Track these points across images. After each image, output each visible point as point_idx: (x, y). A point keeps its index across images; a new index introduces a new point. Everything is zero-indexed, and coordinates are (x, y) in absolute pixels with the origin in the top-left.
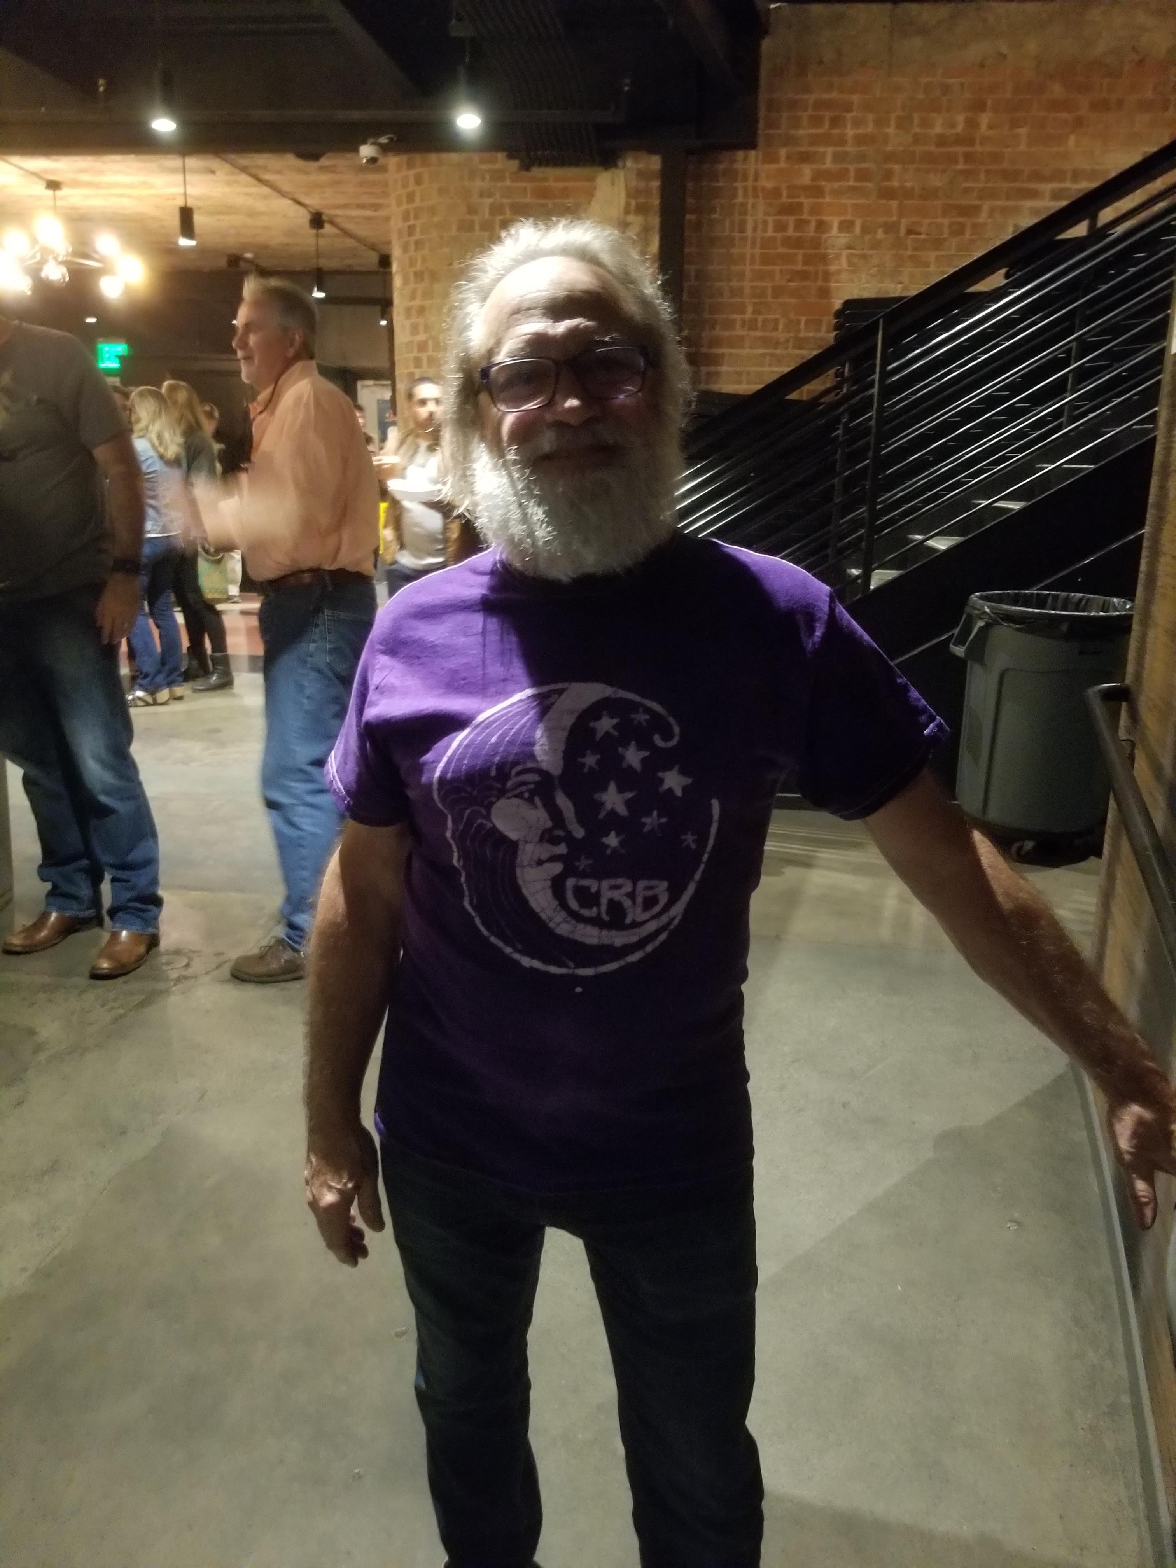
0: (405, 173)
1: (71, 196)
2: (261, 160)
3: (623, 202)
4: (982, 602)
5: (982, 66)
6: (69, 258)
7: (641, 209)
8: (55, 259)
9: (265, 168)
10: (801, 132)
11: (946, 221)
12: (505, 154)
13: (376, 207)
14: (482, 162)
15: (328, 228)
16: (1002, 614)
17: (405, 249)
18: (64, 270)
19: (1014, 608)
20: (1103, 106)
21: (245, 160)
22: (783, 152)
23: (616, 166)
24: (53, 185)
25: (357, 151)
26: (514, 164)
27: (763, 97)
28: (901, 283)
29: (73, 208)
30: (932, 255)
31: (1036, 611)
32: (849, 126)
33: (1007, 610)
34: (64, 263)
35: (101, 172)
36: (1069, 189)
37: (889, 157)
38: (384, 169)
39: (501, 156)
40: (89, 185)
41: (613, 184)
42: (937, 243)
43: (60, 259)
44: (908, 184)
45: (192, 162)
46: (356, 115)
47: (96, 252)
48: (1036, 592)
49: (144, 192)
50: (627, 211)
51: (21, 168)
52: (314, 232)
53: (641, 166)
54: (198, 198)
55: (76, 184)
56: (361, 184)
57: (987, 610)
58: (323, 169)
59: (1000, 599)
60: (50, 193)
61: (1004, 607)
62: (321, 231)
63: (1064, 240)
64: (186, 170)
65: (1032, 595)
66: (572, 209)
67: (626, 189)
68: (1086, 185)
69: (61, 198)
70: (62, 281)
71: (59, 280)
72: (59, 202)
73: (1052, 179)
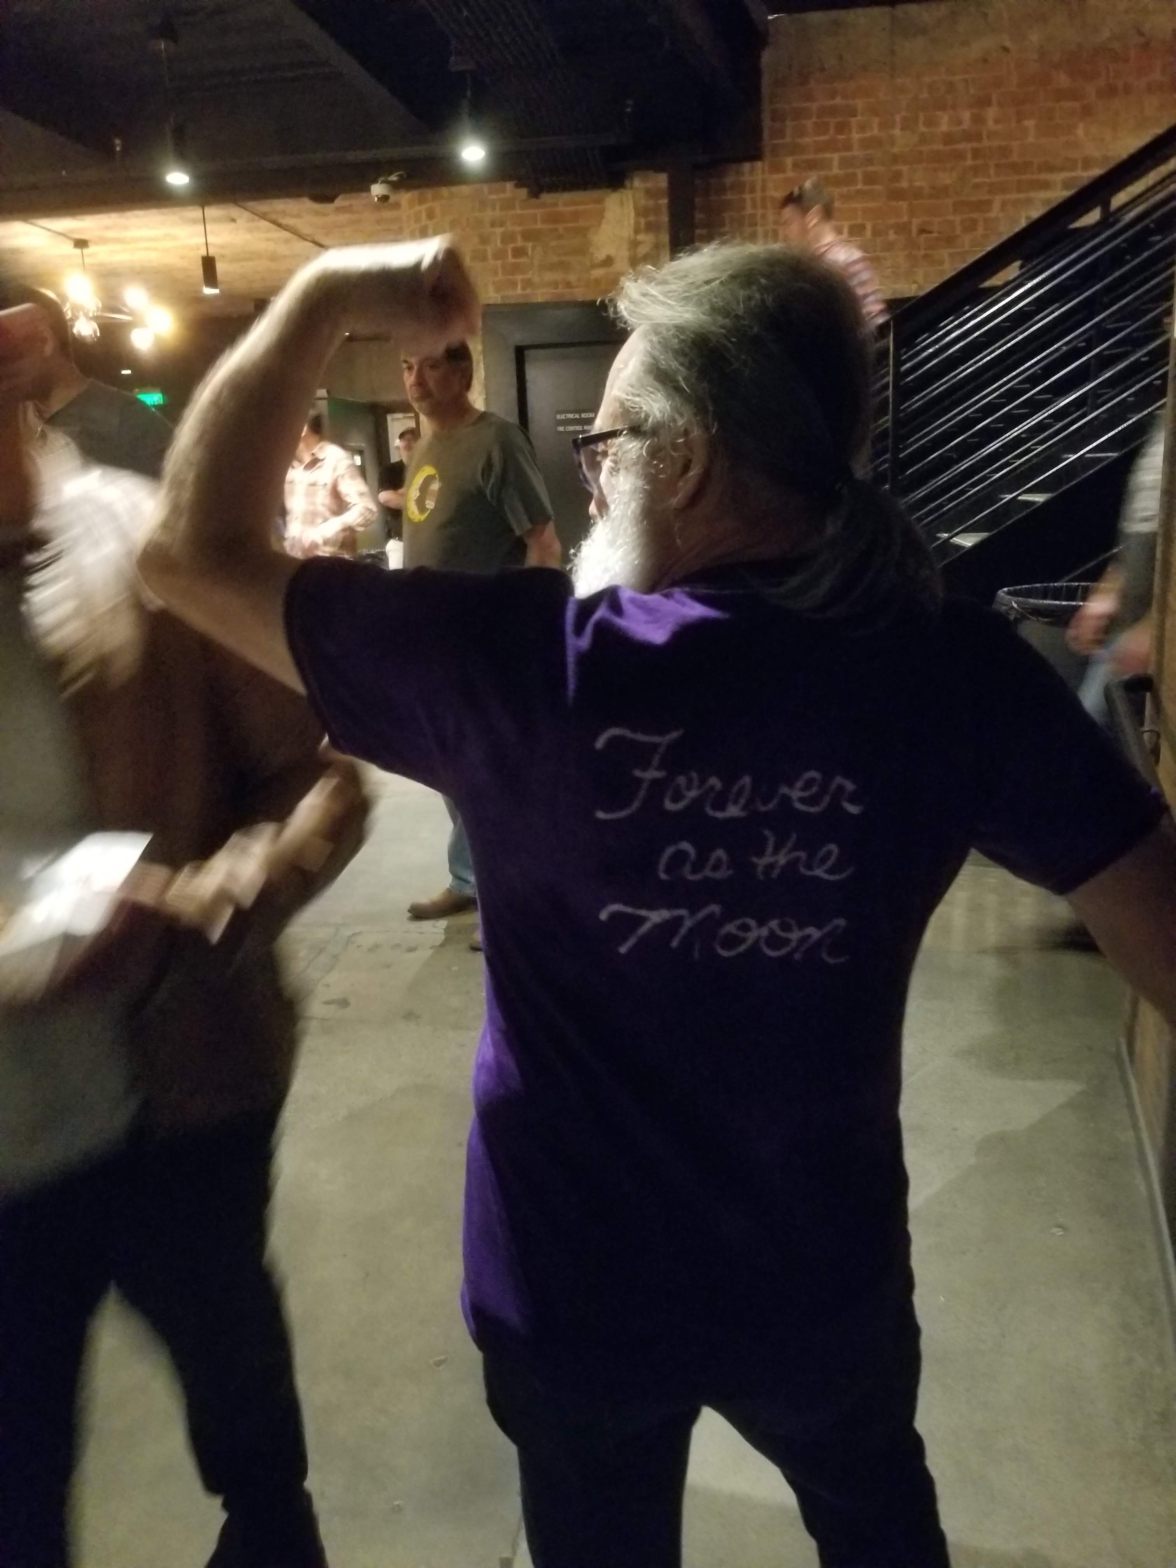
0: (418, 208)
1: (98, 253)
2: (279, 206)
3: (632, 222)
4: (1009, 597)
5: (985, 60)
6: (99, 313)
7: (651, 227)
8: (86, 315)
9: (284, 213)
10: (807, 140)
11: (958, 219)
12: (513, 183)
14: (490, 193)
16: (1029, 609)
18: (95, 326)
19: (1041, 601)
20: (1110, 92)
21: (264, 206)
22: (789, 161)
23: (624, 186)
24: (81, 244)
25: (368, 190)
26: (523, 192)
27: (767, 107)
28: (915, 282)
29: (101, 265)
30: (945, 253)
31: (1064, 603)
32: (854, 130)
33: (1036, 604)
34: (95, 318)
35: (126, 228)
36: (1078, 178)
37: (896, 159)
38: (397, 206)
39: (509, 185)
40: (115, 241)
41: (622, 205)
42: (950, 240)
43: (91, 315)
44: (917, 184)
45: (212, 212)
46: (364, 155)
47: (125, 305)
48: (1065, 584)
49: (169, 244)
50: (637, 231)
51: (49, 230)
53: (649, 185)
54: (222, 247)
55: (103, 241)
56: (378, 222)
57: (1015, 606)
58: (339, 210)
59: (1028, 594)
60: (78, 251)
61: (1032, 601)
63: (1076, 229)
64: (206, 221)
65: (1062, 587)
66: (583, 232)
67: (635, 208)
68: (1097, 172)
69: (89, 256)
70: (93, 336)
71: (91, 335)
72: (87, 260)
73: (1061, 169)
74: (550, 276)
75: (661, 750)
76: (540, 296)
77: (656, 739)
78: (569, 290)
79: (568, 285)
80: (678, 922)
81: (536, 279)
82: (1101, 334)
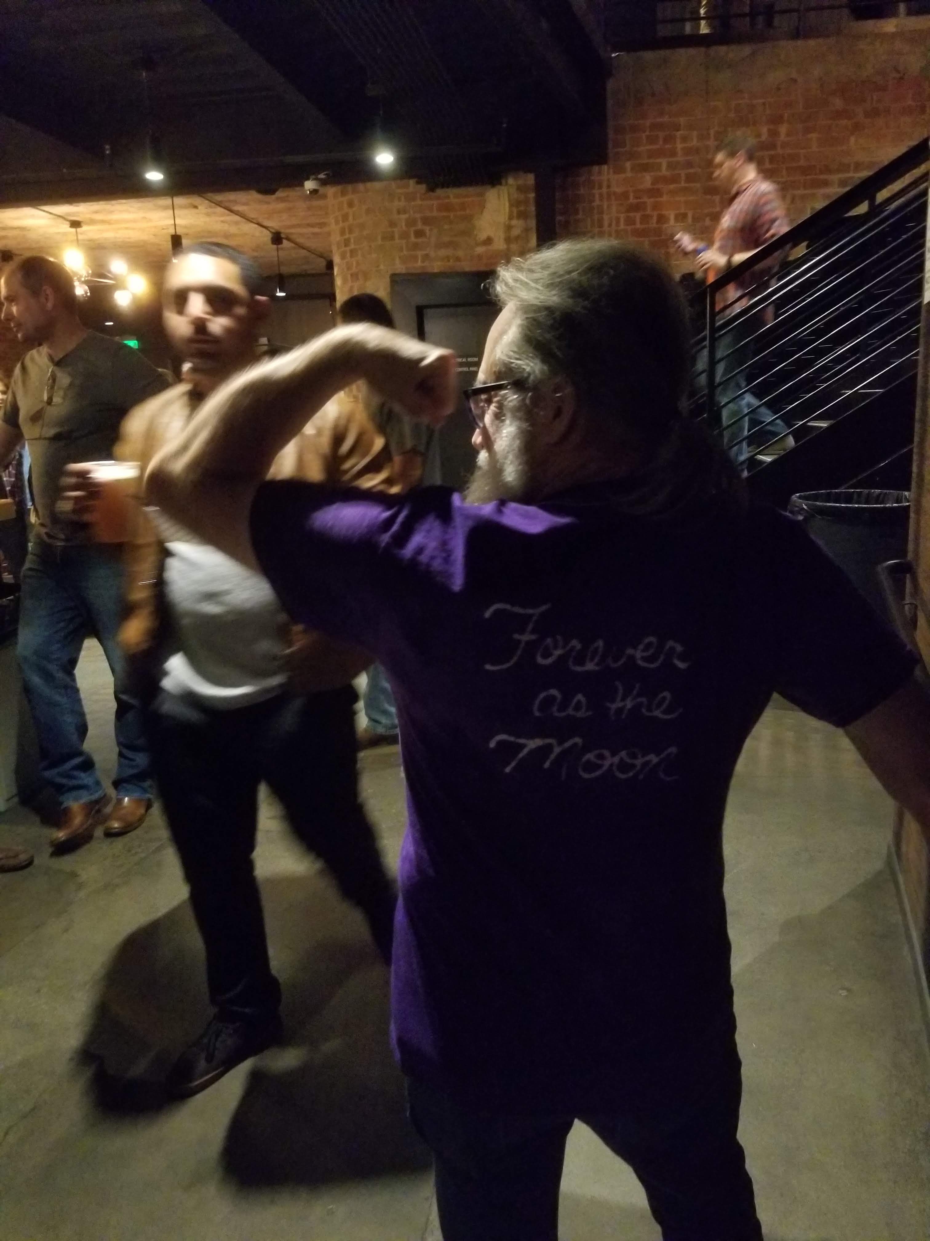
0: (341, 199)
1: (88, 231)
2: (231, 196)
3: (507, 210)
4: (800, 500)
5: (779, 89)
6: (89, 278)
7: (522, 215)
9: (235, 202)
10: (641, 149)
12: (415, 180)
13: (322, 225)
14: (397, 188)
15: (285, 243)
16: (816, 509)
17: (343, 257)
18: (87, 288)
19: (824, 504)
20: (874, 113)
21: (219, 197)
22: (628, 165)
23: (500, 184)
24: (75, 224)
25: (302, 185)
26: (423, 188)
27: (611, 124)
29: (90, 240)
31: (844, 505)
32: (678, 142)
33: (821, 506)
34: (86, 282)
35: (111, 212)
36: (853, 177)
38: (324, 197)
39: (412, 182)
40: (103, 222)
41: (499, 198)
43: (83, 279)
45: (179, 201)
46: (300, 159)
47: (110, 272)
48: (844, 490)
49: (144, 225)
50: (511, 218)
51: (51, 213)
52: (275, 246)
53: (520, 182)
54: (185, 227)
55: (92, 222)
56: (309, 209)
57: (805, 507)
58: (278, 200)
59: (816, 498)
60: (73, 230)
61: (818, 503)
62: (279, 246)
63: (850, 217)
64: (174, 207)
65: (841, 492)
66: (468, 219)
67: (509, 201)
68: (865, 174)
69: (81, 234)
70: (85, 296)
71: (83, 295)
72: (80, 237)
73: (839, 171)
74: (443, 252)
75: (535, 618)
76: (436, 267)
77: (530, 611)
78: (458, 263)
79: (458, 259)
80: (548, 748)
81: (432, 254)
82: (869, 298)
